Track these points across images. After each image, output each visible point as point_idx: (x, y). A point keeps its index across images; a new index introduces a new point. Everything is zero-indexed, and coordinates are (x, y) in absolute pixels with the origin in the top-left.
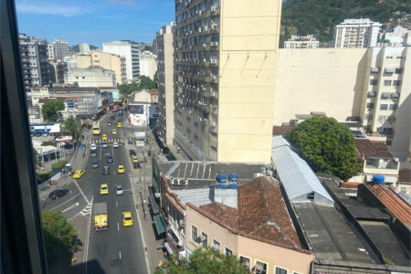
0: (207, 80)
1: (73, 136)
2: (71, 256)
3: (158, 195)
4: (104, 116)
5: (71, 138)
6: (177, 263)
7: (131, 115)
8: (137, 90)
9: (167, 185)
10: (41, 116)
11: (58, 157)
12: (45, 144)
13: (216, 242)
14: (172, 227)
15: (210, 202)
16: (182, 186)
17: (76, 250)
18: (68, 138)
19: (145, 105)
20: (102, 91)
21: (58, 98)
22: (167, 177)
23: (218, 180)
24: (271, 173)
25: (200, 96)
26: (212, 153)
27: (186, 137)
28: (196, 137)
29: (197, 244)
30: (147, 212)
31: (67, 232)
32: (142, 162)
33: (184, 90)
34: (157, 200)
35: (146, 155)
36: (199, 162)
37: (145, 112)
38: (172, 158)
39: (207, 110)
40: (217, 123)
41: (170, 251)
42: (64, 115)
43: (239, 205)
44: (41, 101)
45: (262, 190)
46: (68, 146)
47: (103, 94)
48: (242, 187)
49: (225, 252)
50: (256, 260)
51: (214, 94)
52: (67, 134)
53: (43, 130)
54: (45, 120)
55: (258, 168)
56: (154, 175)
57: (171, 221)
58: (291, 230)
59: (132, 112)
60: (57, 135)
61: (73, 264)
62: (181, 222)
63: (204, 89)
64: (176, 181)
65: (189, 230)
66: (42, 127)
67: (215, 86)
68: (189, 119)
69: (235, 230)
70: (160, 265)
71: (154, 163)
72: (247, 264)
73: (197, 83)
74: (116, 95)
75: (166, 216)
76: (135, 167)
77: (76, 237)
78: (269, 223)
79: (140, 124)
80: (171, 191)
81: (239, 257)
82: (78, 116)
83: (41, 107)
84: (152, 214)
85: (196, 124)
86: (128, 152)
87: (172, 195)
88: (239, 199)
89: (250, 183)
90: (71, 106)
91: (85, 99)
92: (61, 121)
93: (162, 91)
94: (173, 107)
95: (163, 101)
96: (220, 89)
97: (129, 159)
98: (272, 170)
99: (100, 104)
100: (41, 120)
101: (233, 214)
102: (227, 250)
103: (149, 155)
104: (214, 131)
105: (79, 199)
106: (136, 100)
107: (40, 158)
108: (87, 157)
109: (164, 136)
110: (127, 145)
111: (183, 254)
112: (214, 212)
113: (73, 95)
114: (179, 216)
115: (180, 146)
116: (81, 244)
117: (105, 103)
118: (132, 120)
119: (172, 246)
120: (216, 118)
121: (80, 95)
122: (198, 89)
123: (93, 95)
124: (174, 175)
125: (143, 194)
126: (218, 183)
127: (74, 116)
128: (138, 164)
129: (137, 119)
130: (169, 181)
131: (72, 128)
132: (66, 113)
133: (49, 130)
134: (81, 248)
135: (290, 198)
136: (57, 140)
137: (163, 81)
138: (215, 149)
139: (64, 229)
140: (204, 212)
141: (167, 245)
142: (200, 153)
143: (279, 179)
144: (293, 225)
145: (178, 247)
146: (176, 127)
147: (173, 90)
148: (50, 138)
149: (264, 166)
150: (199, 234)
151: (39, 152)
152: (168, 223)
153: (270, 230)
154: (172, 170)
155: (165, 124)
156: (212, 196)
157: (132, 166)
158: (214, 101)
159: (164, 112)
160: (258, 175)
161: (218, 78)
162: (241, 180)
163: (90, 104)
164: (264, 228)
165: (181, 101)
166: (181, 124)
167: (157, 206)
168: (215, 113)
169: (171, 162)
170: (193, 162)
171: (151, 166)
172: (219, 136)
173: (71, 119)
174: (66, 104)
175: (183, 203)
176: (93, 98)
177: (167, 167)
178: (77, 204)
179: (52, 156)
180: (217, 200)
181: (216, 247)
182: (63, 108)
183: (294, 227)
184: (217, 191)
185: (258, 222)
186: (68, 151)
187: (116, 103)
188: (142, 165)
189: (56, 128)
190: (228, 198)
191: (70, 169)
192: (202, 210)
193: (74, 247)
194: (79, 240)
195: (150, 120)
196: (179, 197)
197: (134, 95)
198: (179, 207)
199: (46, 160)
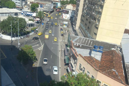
0: (99, 3)
1: (40, 18)
2: (33, 63)
3: (68, 48)
4: (53, 13)
5: (39, 19)
6: (71, 76)
7: (64, 14)
8: (68, 4)
9: (72, 45)
10: (30, 9)
11: (34, 26)
12: (30, 20)
13: (88, 72)
14: (72, 62)
15: (89, 56)
16: (79, 47)
17: (35, 62)
18: (38, 19)
19: (70, 11)
20: (54, 2)
21: (37, 3)
22: (73, 42)
23: (94, 47)
24: (119, 49)
25: (94, 10)
26: (94, 35)
27: (84, 27)
28: (89, 28)
29: (80, 71)
30: (63, 54)
31: (33, 54)
32: (64, 34)
33: (87, 6)
34: (68, 50)
35: (67, 31)
36: (88, 39)
37: (69, 14)
38: (76, 34)
39: (96, 17)
40: (99, 23)
41: (69, 71)
42: (38, 10)
43: (101, 60)
44: (31, 3)
45: (113, 55)
46: (38, 22)
47: (54, 4)
48: (104, 53)
49: (91, 77)
50: (104, 83)
51: (100, 10)
52: (38, 18)
53: (30, 14)
54: (31, 11)
55: (114, 46)
56: (68, 40)
57: (72, 59)
58: (123, 75)
59: (64, 13)
60: (34, 17)
61: (33, 66)
62: (76, 61)
63: (96, 7)
64: (76, 44)
65: (78, 65)
66: (30, 13)
67: (102, 7)
68: (87, 20)
69: (97, 69)
70: (64, 75)
71: (69, 35)
72: (100, 84)
73: (94, 4)
74: (59, 5)
75: (70, 57)
76: (61, 36)
77: (36, 57)
78: (113, 70)
79: (66, 18)
80: (74, 48)
81: (97, 80)
82: (43, 11)
83: (30, 5)
84: (65, 55)
85: (90, 22)
86: (60, 29)
87: (74, 49)
88: (102, 57)
89: (108, 52)
90: (41, 7)
91: (47, 5)
92: (37, 12)
93: (78, 5)
94: (81, 14)
95: (77, 10)
96: (104, 8)
97: (60, 32)
98: (120, 48)
99: (52, 8)
100: (29, 11)
101: (98, 63)
102: (92, 76)
103: (68, 31)
104: (97, 26)
105: (39, 43)
106: (67, 8)
107: (27, 25)
108: (44, 28)
109: (75, 25)
110: (60, 26)
111: (74, 73)
112: (90, 60)
113: (43, 2)
114: (75, 58)
115: (81, 30)
116: (37, 60)
117: (54, 7)
118: (63, 16)
119: (70, 69)
120: (99, 21)
121: (45, 3)
122: (94, 7)
123: (50, 3)
124: (76, 41)
125: (63, 47)
126: (94, 49)
127: (42, 11)
128: (63, 34)
129: (66, 16)
130: (74, 44)
131: (40, 15)
132: (39, 9)
133: (32, 15)
134: (37, 61)
135: (125, 62)
136: (34, 19)
137: (79, 2)
138: (96, 34)
139: (32, 53)
140: (86, 59)
141: (68, 68)
142: (89, 35)
143: (122, 53)
144: (124, 73)
145: (73, 70)
146: (81, 22)
147: (83, 6)
148: (32, 18)
149: (116, 46)
150: (82, 67)
151: (27, 22)
152: (70, 60)
153: (113, 73)
154: (76, 40)
155: (76, 20)
156: (90, 53)
157: (60, 35)
158: (100, 13)
159: (77, 15)
160: (113, 49)
161: (104, 3)
162: (105, 49)
163: (49, 7)
164: (110, 71)
165: (85, 11)
166: (83, 21)
167: (67, 52)
168: (99, 19)
169: (76, 36)
170: (85, 38)
171: (68, 36)
172: (99, 29)
173: (40, 12)
174: (39, 6)
175: (78, 54)
176: (50, 5)
177: (74, 38)
178: (38, 45)
179: (32, 25)
180: (92, 55)
181: (88, 74)
182: (38, 7)
183: (124, 74)
184: (93, 52)
185: (108, 68)
186: (38, 24)
187: (58, 8)
188: (64, 35)
189: (34, 14)
190: (97, 56)
191: (37, 31)
192: (85, 58)
193: (34, 61)
194: (36, 58)
195: (71, 17)
196: (76, 51)
197: (66, 6)
198: (76, 55)
199: (29, 26)
